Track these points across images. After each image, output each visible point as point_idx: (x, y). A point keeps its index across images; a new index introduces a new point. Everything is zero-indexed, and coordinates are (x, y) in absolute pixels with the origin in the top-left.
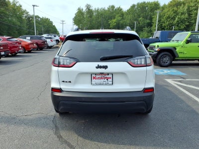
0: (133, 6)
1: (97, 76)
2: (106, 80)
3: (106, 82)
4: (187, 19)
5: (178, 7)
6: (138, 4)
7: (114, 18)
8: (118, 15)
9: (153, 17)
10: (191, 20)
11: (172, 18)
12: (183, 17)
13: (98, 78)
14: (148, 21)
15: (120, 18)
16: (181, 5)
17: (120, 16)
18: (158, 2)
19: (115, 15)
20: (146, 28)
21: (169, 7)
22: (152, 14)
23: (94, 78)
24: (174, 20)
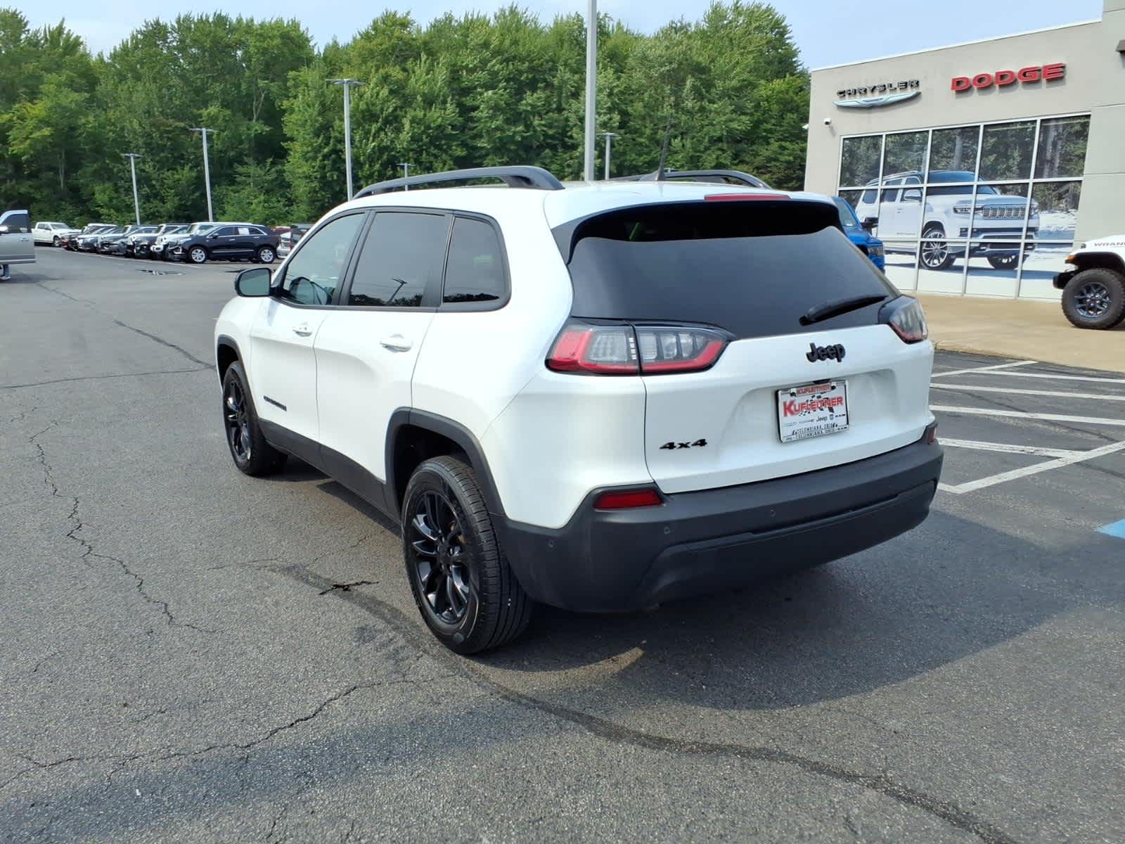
0: (156, 32)
1: (799, 400)
2: (826, 412)
3: (829, 422)
4: (454, 127)
5: (409, 64)
6: (184, 25)
7: (33, 95)
8: (53, 77)
9: (286, 104)
10: (475, 137)
11: (387, 122)
12: (436, 116)
13: (802, 406)
14: (258, 127)
15: (72, 99)
16: (417, 57)
17: (71, 85)
18: (295, 25)
19: (39, 79)
20: (253, 170)
21: (365, 61)
22: (274, 87)
23: (788, 409)
24: (398, 130)
